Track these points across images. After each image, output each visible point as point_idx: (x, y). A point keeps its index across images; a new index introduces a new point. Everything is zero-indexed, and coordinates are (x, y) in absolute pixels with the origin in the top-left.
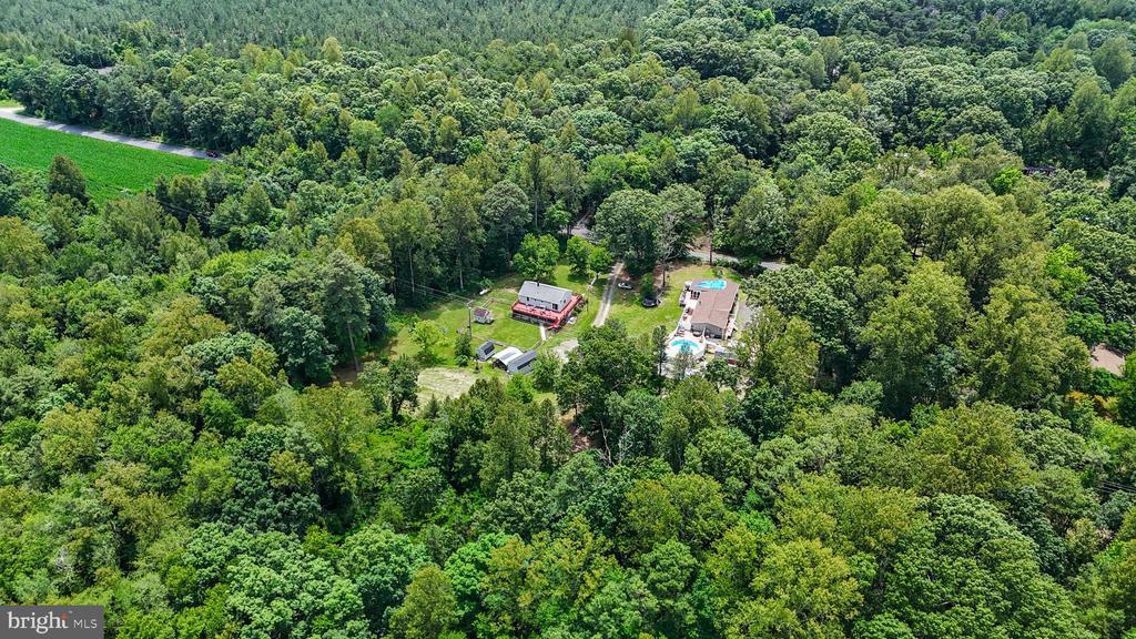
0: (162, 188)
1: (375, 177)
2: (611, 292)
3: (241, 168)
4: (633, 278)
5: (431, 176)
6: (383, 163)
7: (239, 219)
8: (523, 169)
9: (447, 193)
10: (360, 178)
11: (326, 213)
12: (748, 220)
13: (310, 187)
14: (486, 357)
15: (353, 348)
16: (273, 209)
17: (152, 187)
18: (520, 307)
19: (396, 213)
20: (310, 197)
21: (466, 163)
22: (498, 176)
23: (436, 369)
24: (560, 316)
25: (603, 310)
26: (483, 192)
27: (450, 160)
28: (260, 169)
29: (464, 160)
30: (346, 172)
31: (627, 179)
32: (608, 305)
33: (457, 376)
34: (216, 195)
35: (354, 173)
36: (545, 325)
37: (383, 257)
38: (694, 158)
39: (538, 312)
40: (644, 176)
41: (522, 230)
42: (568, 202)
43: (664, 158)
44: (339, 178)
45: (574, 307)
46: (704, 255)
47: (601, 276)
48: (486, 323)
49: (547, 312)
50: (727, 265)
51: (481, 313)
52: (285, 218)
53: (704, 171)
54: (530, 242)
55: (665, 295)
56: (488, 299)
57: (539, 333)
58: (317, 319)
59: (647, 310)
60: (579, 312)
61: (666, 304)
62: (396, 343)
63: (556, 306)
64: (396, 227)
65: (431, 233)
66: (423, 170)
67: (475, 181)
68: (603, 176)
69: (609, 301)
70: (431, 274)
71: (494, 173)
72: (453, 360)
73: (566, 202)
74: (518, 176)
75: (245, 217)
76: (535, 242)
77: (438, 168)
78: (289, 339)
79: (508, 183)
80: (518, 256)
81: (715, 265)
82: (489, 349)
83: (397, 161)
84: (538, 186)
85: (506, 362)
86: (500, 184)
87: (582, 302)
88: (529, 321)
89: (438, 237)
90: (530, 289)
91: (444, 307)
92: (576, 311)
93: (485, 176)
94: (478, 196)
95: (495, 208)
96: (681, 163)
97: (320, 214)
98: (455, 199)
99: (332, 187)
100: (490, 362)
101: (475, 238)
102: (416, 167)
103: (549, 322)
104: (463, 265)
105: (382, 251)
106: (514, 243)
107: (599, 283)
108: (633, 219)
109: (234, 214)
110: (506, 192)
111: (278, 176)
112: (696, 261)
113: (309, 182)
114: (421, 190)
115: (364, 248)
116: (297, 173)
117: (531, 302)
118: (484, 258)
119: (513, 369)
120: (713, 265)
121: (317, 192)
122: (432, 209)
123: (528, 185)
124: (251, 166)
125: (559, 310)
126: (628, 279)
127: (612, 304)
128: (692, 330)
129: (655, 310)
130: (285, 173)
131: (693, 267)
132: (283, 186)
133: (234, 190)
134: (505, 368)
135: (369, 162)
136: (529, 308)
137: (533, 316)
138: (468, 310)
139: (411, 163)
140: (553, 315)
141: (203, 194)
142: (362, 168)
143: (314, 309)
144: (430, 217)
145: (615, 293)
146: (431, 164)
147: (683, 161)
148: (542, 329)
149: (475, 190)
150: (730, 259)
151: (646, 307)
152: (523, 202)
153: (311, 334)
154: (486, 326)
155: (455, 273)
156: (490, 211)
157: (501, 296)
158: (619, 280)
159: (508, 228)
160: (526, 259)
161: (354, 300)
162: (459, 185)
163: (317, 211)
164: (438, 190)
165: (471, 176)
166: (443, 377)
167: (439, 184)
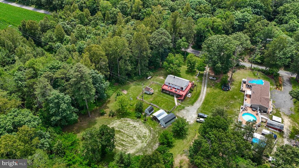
0: (24, 25)
1: (108, 24)
2: (206, 81)
3: (57, 18)
4: (216, 74)
5: (129, 25)
6: (112, 18)
7: (52, 40)
8: (169, 23)
9: (135, 33)
10: (102, 24)
11: (87, 38)
12: (277, 52)
13: (80, 27)
14: (150, 114)
15: (88, 108)
16: (66, 36)
17: (20, 25)
18: (165, 87)
19: (112, 42)
20: (80, 32)
21: (145, 20)
22: (158, 26)
23: (126, 119)
24: (184, 94)
25: (203, 91)
26: (151, 33)
27: (138, 18)
28: (64, 19)
29: (143, 18)
30: (96, 21)
31: (212, 29)
32: (206, 88)
33: (136, 124)
34: (45, 29)
35: (99, 22)
36: (177, 97)
37: (104, 63)
38: (243, 21)
39: (174, 90)
40: (220, 27)
41: (167, 51)
42: (187, 38)
43: (228, 20)
44: (93, 23)
45: (190, 89)
46: (248, 65)
47: (201, 72)
48: (150, 94)
49: (178, 91)
50: (259, 70)
51: (148, 89)
52: (70, 40)
53: (248, 26)
54: (171, 57)
55: (232, 84)
56: (151, 81)
57: (174, 101)
58: (67, 97)
59: (225, 92)
60: (192, 91)
61: (234, 89)
62: (109, 101)
63: (182, 88)
64: (111, 49)
65: (127, 52)
66: (127, 22)
67: (148, 28)
68: (203, 27)
69: (206, 86)
70: (126, 70)
71: (156, 24)
72: (134, 114)
73: (186, 38)
74: (166, 26)
75: (55, 39)
76: (173, 57)
77: (133, 21)
78: (53, 108)
79: (162, 29)
80: (165, 63)
81: (253, 70)
82: (151, 110)
83: (116, 18)
84: (175, 31)
85: (159, 118)
86: (159, 30)
87: (193, 86)
88: (169, 94)
89: (130, 54)
90: (170, 79)
91: (132, 84)
92: (191, 91)
93: (152, 26)
94: (149, 35)
95: (157, 41)
96: (236, 23)
97: (83, 38)
98: (139, 37)
99: (90, 28)
100: (151, 116)
101: (147, 54)
102: (124, 21)
103: (179, 96)
104: (141, 66)
105: (104, 61)
106: (163, 56)
107: (201, 76)
108: (221, 49)
109: (50, 38)
110: (161, 34)
111: (71, 22)
112: (243, 67)
113: (80, 25)
114: (124, 32)
115: (94, 59)
116: (78, 21)
117: (170, 85)
118: (150, 62)
119: (163, 123)
120: (252, 69)
121: (83, 29)
122: (128, 41)
123: (171, 30)
124: (61, 17)
125: (184, 90)
126: (213, 75)
127: (207, 87)
128: (251, 107)
129: (229, 92)
130: (73, 21)
131: (242, 70)
132: (72, 26)
133: (52, 27)
134: (159, 121)
135: (106, 18)
136: (169, 88)
137: (171, 92)
138: (142, 87)
139: (122, 18)
140: (181, 93)
141: (39, 28)
142: (103, 20)
143: (67, 91)
144: (127, 45)
145: (208, 81)
146: (130, 20)
147: (237, 21)
148: (176, 99)
149: (147, 33)
150: (260, 67)
151: (224, 90)
152: (169, 38)
153: (64, 106)
154: (150, 96)
155: (137, 70)
156: (154, 42)
157: (157, 80)
158: (209, 75)
159: (161, 50)
160: (169, 64)
161: (87, 88)
162: (141, 30)
163: (83, 37)
164: (132, 31)
165: (146, 25)
166: (129, 124)
167: (132, 28)
